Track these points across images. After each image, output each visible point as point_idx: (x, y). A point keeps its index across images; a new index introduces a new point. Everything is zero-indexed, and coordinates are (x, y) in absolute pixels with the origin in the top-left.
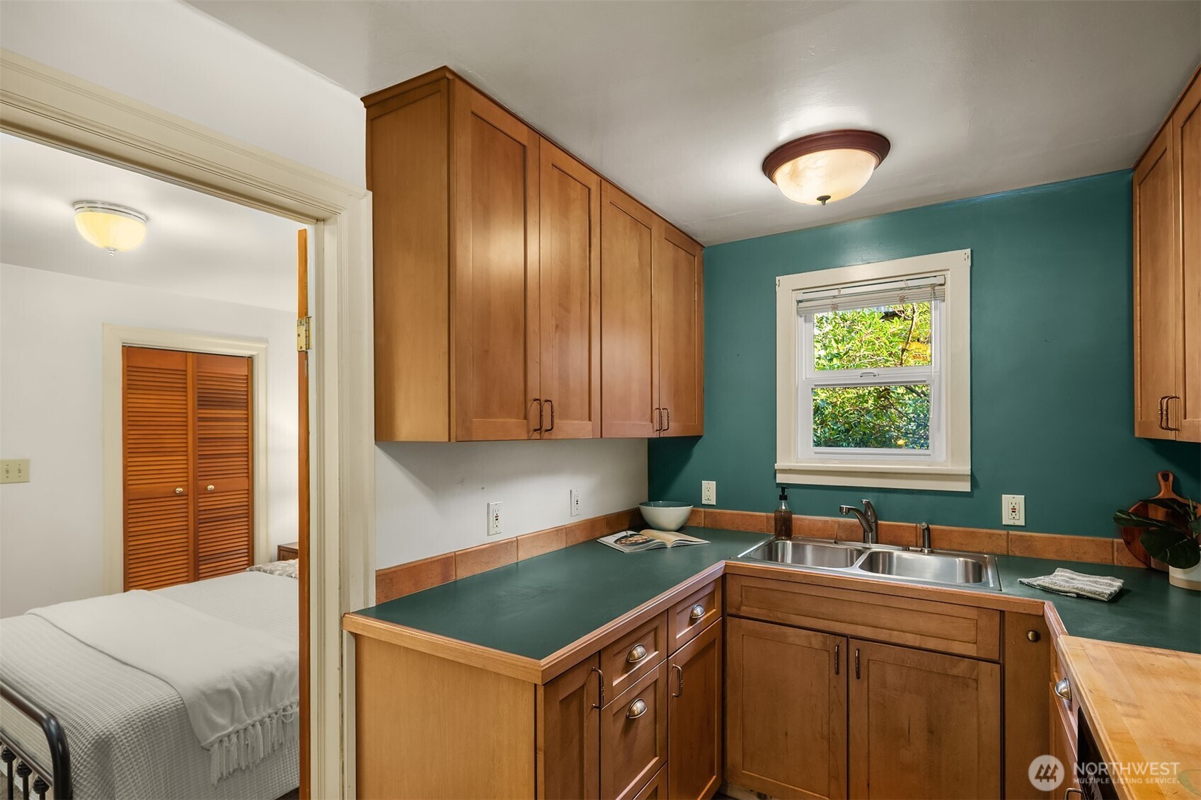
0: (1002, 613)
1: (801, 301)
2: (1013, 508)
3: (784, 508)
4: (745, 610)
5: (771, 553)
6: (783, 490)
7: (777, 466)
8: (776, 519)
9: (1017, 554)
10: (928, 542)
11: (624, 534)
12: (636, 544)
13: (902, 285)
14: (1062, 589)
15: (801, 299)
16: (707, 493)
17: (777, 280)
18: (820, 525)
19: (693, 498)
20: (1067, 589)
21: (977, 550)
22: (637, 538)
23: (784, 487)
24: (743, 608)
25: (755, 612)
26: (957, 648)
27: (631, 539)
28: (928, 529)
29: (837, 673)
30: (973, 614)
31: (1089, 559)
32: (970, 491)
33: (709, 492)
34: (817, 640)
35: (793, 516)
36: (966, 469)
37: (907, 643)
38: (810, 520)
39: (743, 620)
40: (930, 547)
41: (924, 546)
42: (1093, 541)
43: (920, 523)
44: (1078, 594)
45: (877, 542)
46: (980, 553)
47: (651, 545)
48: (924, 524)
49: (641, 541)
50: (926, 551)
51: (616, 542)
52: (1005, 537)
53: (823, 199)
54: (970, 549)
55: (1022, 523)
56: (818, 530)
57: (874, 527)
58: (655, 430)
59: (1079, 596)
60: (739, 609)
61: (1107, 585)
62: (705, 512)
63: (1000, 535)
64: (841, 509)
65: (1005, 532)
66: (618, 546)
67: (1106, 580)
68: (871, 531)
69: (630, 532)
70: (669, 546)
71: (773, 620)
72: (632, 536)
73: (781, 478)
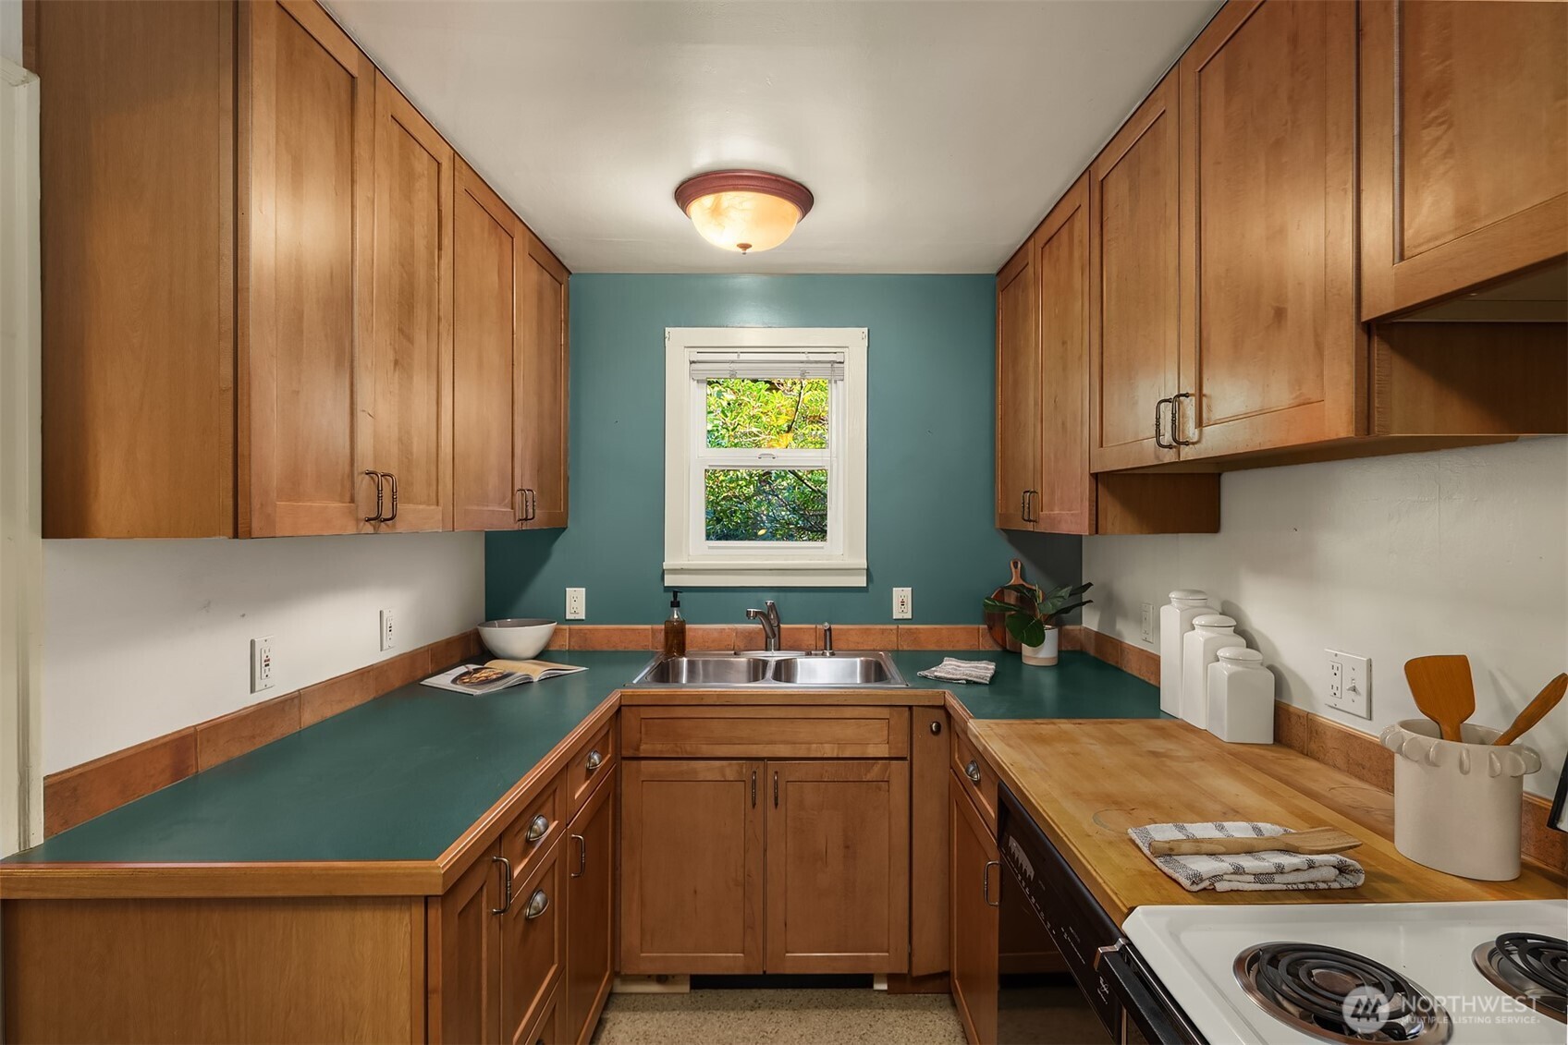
0: (910, 707)
1: (694, 362)
2: (901, 600)
3: (676, 617)
4: (645, 749)
5: (665, 673)
6: (675, 596)
7: (666, 565)
8: (667, 632)
9: (905, 648)
10: (827, 645)
11: (462, 669)
12: (488, 681)
13: (803, 357)
14: (954, 677)
15: (695, 359)
16: (574, 604)
17: (667, 333)
18: (716, 635)
19: (553, 612)
20: (958, 677)
21: (872, 648)
22: (483, 674)
23: (676, 591)
24: (643, 747)
25: (659, 748)
26: (872, 751)
27: (477, 675)
28: (830, 629)
29: (754, 805)
30: (885, 713)
31: (962, 647)
32: (865, 585)
33: (576, 602)
34: (731, 771)
35: (687, 626)
36: (862, 562)
37: (825, 756)
38: (704, 630)
39: (643, 762)
40: (831, 649)
41: (826, 649)
42: (964, 629)
43: (822, 623)
44: (967, 680)
45: (779, 650)
46: (874, 650)
47: (511, 681)
48: (826, 624)
49: (494, 677)
50: (828, 654)
51: (454, 681)
52: (895, 631)
53: (745, 247)
54: (865, 648)
55: (909, 616)
56: (713, 641)
57: (777, 633)
58: (517, 519)
59: (968, 682)
60: (637, 749)
61: (984, 670)
62: (570, 629)
63: (891, 630)
64: (748, 613)
65: (895, 627)
66: (459, 688)
67: (983, 664)
68: (773, 638)
69: (472, 667)
70: (536, 680)
71: (680, 756)
72: (476, 671)
73: (670, 581)
